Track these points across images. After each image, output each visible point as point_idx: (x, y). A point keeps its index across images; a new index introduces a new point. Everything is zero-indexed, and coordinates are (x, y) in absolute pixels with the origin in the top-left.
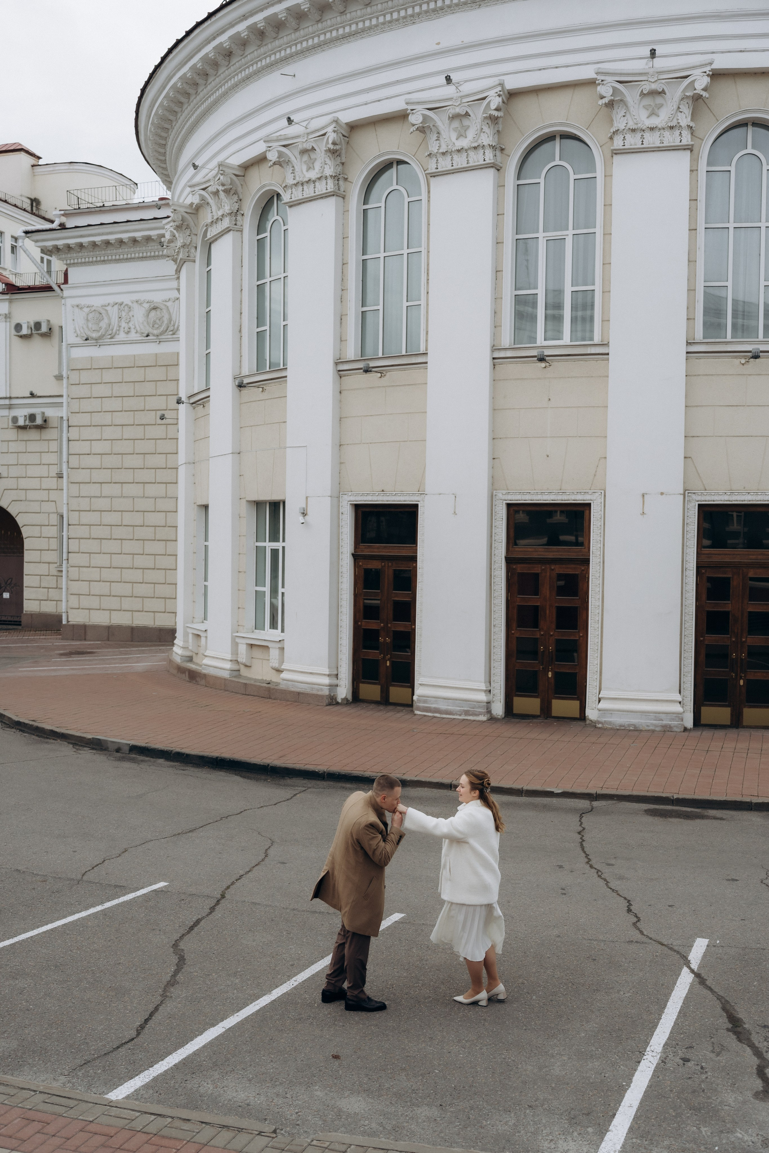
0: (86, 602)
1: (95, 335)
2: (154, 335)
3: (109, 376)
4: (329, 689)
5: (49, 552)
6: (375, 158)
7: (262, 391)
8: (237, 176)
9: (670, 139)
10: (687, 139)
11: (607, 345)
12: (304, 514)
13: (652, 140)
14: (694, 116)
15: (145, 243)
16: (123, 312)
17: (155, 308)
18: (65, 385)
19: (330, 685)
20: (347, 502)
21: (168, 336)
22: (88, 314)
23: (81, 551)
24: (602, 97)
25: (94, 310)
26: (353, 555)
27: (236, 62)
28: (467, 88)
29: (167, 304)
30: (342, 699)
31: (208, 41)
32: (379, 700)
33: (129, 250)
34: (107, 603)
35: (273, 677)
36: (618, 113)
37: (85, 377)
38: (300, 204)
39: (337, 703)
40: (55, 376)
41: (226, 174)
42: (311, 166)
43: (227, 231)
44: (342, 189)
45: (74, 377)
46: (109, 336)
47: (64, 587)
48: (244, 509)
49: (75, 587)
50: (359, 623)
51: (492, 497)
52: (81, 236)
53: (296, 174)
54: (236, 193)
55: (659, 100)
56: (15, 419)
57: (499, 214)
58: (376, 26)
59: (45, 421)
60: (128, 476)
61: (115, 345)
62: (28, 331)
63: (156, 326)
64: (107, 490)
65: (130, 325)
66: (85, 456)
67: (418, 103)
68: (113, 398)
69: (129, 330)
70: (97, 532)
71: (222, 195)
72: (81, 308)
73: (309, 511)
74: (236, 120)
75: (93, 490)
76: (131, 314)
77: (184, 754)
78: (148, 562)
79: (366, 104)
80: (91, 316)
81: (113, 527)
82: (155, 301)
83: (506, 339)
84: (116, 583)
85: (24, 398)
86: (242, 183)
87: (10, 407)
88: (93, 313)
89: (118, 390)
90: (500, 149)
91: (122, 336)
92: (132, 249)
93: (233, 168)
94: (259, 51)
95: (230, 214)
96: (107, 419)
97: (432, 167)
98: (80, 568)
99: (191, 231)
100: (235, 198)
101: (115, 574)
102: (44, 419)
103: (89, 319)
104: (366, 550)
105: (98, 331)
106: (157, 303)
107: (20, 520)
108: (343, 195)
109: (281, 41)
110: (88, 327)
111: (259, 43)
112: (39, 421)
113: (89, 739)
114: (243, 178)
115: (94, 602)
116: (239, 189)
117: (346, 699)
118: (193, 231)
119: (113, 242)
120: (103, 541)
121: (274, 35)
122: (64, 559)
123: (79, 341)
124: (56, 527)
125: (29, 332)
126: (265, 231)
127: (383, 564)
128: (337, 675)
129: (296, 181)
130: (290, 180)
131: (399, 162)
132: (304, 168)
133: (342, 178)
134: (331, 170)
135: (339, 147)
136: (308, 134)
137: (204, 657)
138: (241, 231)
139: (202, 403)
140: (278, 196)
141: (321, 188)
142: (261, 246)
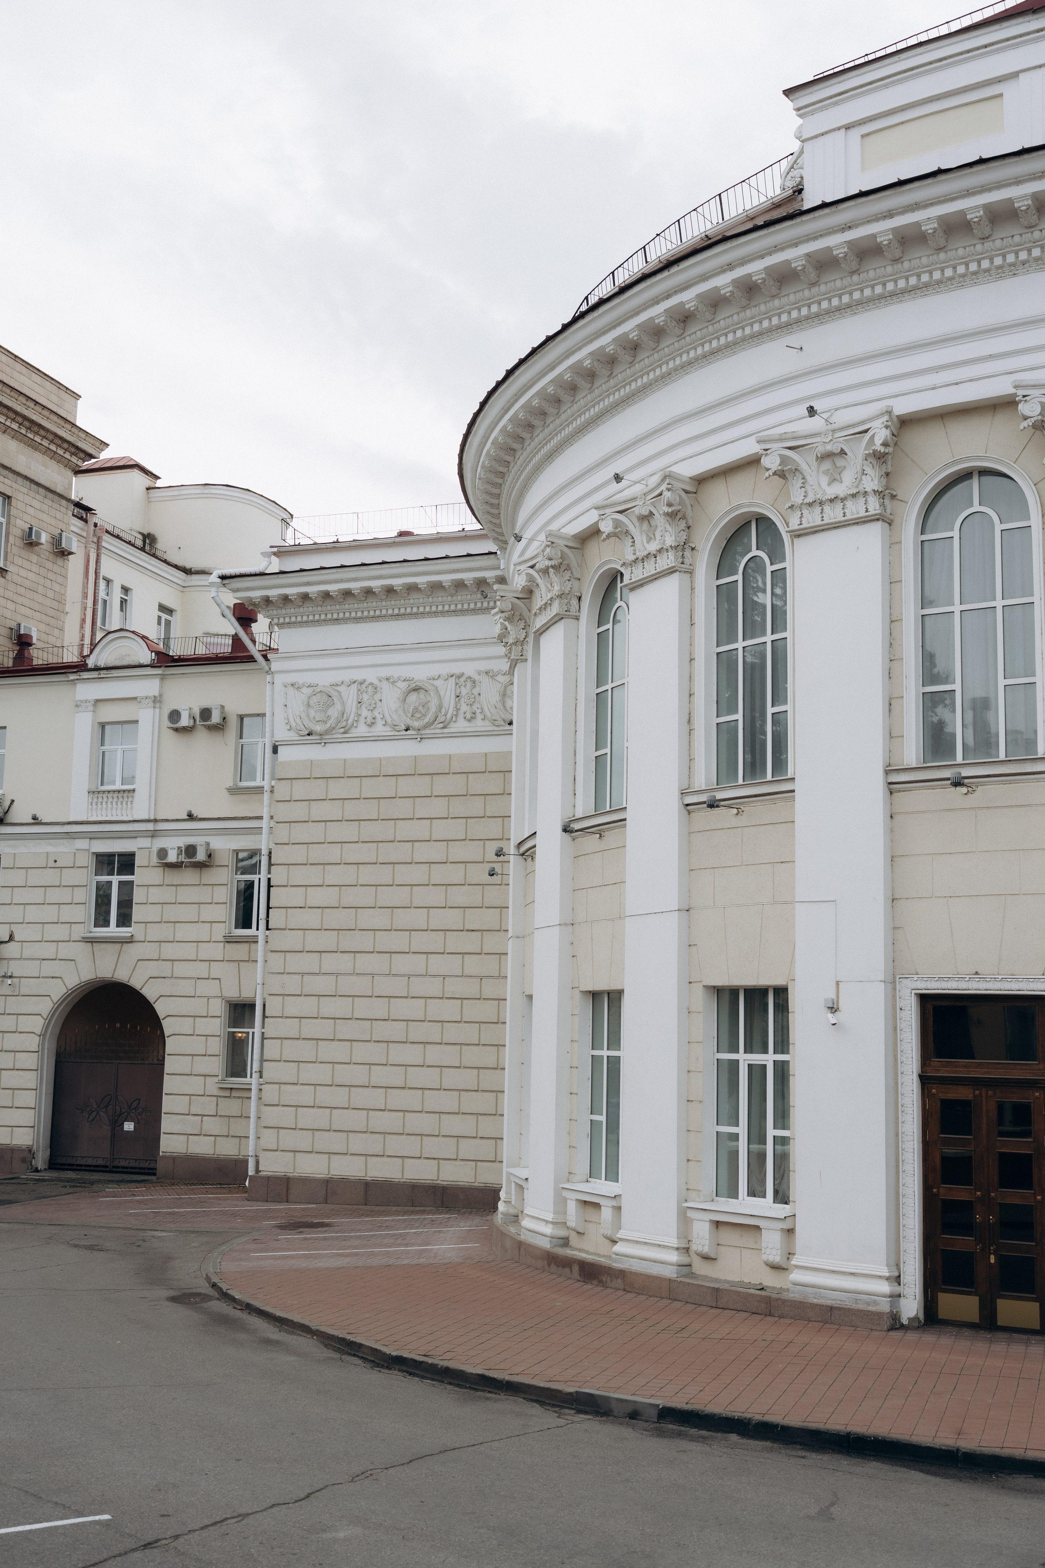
0: (289, 1140)
1: (318, 728)
2: (414, 729)
3: (338, 789)
4: (890, 1301)
5: (206, 1058)
6: (947, 466)
7: (737, 814)
8: (686, 492)
12: (832, 1008)
15: (405, 595)
16: (364, 694)
17: (416, 689)
18: (266, 802)
19: (891, 1296)
20: (909, 991)
21: (436, 730)
22: (309, 698)
23: (284, 1058)
25: (321, 691)
26: (922, 1077)
27: (695, 330)
29: (436, 683)
30: (909, 1319)
31: (656, 301)
32: (977, 1321)
33: (379, 604)
34: (324, 1141)
35: (771, 1280)
37: (300, 790)
38: (816, 532)
39: (902, 1326)
40: (228, 789)
41: (674, 489)
42: (837, 477)
43: (671, 571)
44: (889, 511)
45: (283, 790)
46: (342, 730)
47: (253, 1115)
48: (697, 998)
49: (272, 1116)
50: (935, 1190)
52: (308, 584)
53: (809, 488)
54: (684, 517)
56: (162, 853)
58: (950, 279)
59: (210, 856)
60: (364, 941)
61: (350, 744)
62: (189, 722)
63: (418, 715)
64: (330, 963)
65: (376, 713)
66: (296, 909)
67: (1034, 386)
68: (344, 823)
69: (373, 721)
70: (311, 1028)
71: (659, 520)
72: (299, 688)
73: (842, 1005)
74: (693, 412)
75: (309, 962)
76: (377, 697)
77: (776, 1426)
78: (395, 1077)
79: (933, 389)
80: (314, 699)
81: (337, 1021)
82: (416, 679)
84: (340, 1110)
85: (178, 820)
86: (692, 503)
87: (154, 834)
88: (319, 695)
89: (352, 810)
91: (362, 730)
92: (384, 603)
93: (683, 481)
94: (742, 315)
95: (676, 548)
96: (333, 853)
98: (282, 1086)
99: (572, 573)
100: (683, 525)
101: (339, 1097)
102: (209, 853)
103: (311, 703)
104: (944, 1068)
105: (325, 722)
106: (419, 681)
107: (161, 1009)
108: (889, 519)
109: (784, 300)
110: (308, 716)
111: (744, 302)
112: (201, 856)
113: (571, 1394)
114: (694, 495)
115: (303, 1141)
116: (689, 513)
117: (916, 1318)
118: (575, 573)
119: (355, 592)
120: (320, 1042)
121: (774, 291)
122: (254, 1070)
123: (292, 736)
124: (219, 1019)
125: (192, 723)
126: (735, 572)
127: (977, 1092)
128: (899, 1276)
129: (809, 500)
130: (797, 497)
131: (984, 472)
132: (824, 480)
133: (888, 494)
134: (871, 482)
135: (890, 450)
136: (834, 431)
137: (614, 1242)
138: (691, 573)
139: (599, 830)
140: (762, 520)
141: (856, 509)
142: (725, 594)
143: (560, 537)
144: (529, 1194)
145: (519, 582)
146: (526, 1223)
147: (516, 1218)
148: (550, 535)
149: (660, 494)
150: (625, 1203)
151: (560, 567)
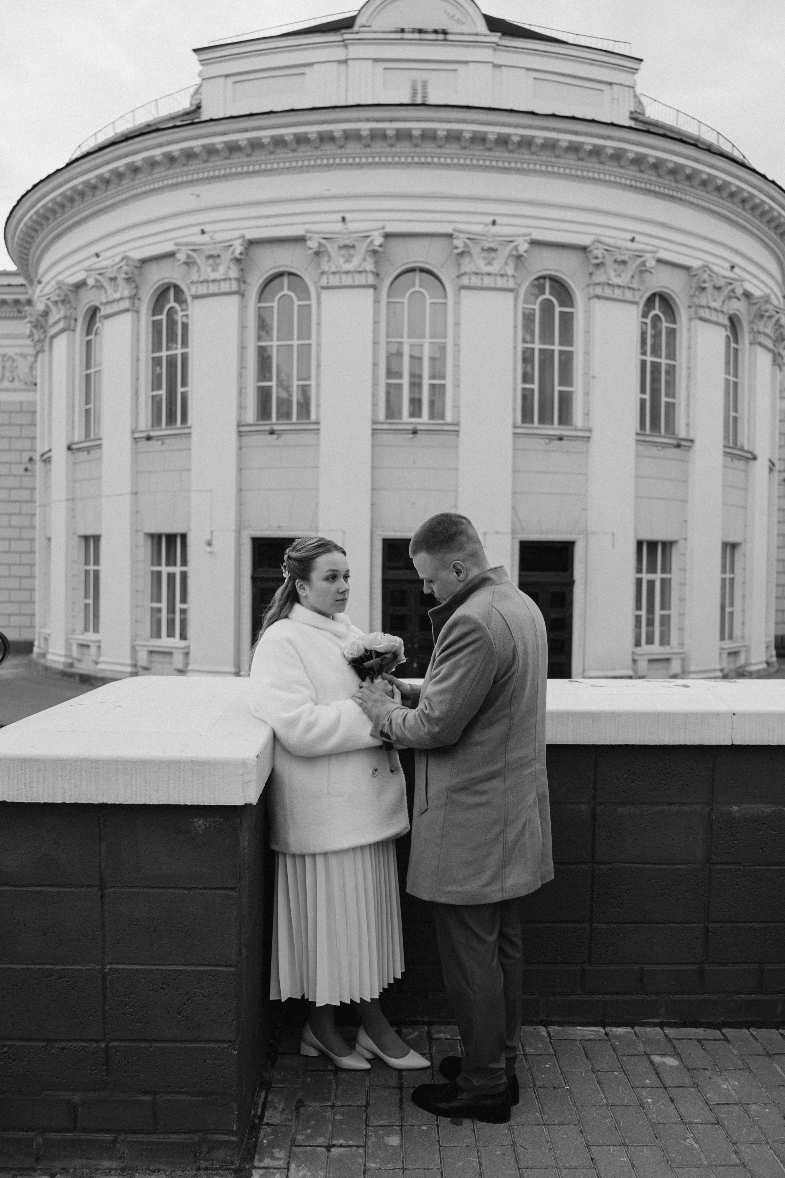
6: (272, 269)
7: (162, 444)
8: (136, 267)
9: (501, 283)
10: (511, 284)
11: (458, 425)
12: (210, 544)
13: (488, 281)
14: (516, 268)
20: (247, 536)
24: (456, 248)
26: (252, 577)
27: (142, 177)
28: (352, 226)
31: (120, 158)
36: (466, 260)
38: (205, 297)
41: (129, 265)
42: (217, 269)
43: (127, 310)
44: (242, 289)
48: (141, 539)
51: (372, 533)
53: (201, 273)
54: (134, 281)
55: (493, 255)
57: (376, 323)
58: (276, 169)
67: (315, 232)
71: (121, 282)
73: (215, 542)
79: (266, 226)
83: (382, 416)
86: (139, 273)
90: (377, 275)
93: (134, 261)
94: (167, 172)
95: (130, 298)
97: (324, 281)
99: (71, 305)
104: (264, 573)
108: (243, 294)
109: (190, 168)
111: (169, 166)
114: (141, 269)
116: (138, 279)
118: (73, 305)
121: (185, 162)
126: (162, 314)
129: (201, 279)
130: (195, 277)
131: (290, 274)
132: (209, 269)
133: (241, 280)
134: (234, 273)
135: (243, 257)
136: (215, 243)
137: (97, 663)
138: (137, 312)
139: (88, 450)
140: (177, 288)
141: (225, 287)
142: (156, 326)
143: (65, 284)
144: (50, 642)
145: (40, 307)
146: (50, 657)
147: (43, 655)
148: (58, 282)
149: (121, 267)
150: (103, 645)
151: (65, 301)
